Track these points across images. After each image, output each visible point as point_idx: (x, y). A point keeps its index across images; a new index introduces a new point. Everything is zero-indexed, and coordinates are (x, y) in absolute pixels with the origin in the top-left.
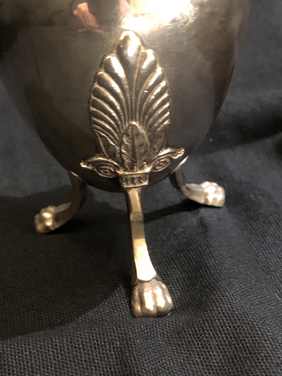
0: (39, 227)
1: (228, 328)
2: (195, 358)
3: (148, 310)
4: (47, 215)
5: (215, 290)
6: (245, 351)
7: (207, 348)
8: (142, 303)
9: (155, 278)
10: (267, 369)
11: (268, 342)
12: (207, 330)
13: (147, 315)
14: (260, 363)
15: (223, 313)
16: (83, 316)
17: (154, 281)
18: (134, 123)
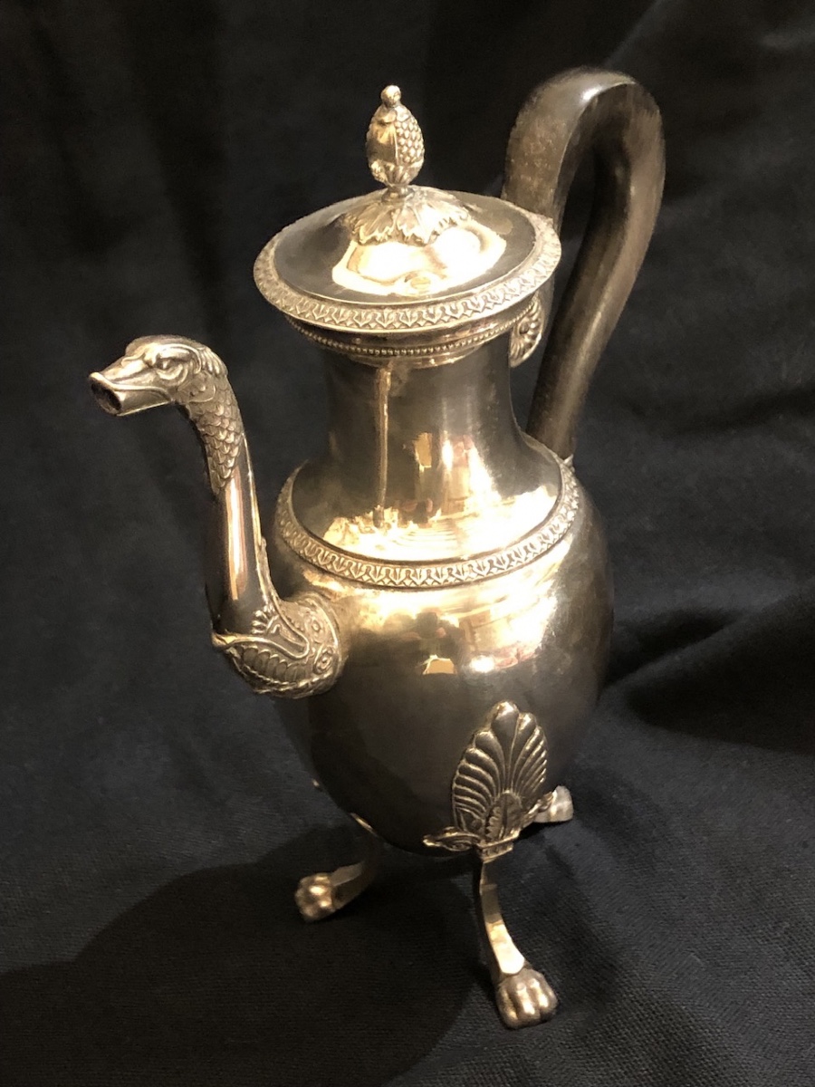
0: (309, 911)
1: (649, 1020)
2: (616, 1069)
3: (529, 1015)
4: (317, 891)
5: (616, 969)
6: (680, 1047)
7: (629, 1052)
8: (517, 1006)
9: (525, 967)
10: (715, 1066)
11: (707, 1030)
12: (623, 1028)
13: (527, 1023)
14: (703, 1059)
15: (637, 1001)
16: (441, 1042)
17: (526, 971)
18: (508, 792)
